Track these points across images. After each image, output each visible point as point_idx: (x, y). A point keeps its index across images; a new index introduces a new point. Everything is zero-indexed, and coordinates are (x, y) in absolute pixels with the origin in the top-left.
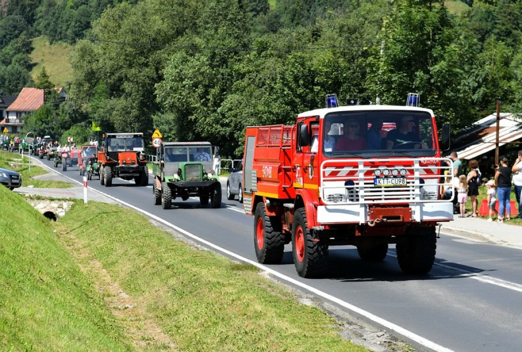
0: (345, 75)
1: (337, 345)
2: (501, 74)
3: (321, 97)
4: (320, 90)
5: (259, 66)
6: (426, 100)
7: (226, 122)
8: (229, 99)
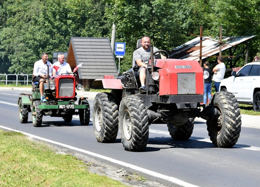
0: (89, 13)
1: (86, 175)
2: (203, 9)
3: (73, 28)
4: (72, 23)
5: (26, 7)
6: (149, 26)
7: (2, 48)
8: (4, 31)
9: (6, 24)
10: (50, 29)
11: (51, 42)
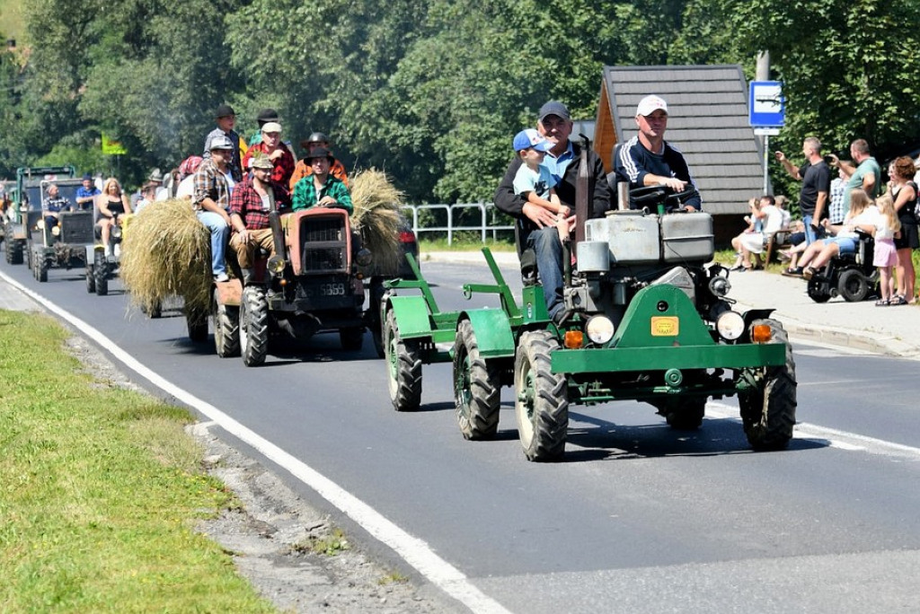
7: (412, 112)
9: (428, 25)
10: (555, 41)
11: (561, 87)
